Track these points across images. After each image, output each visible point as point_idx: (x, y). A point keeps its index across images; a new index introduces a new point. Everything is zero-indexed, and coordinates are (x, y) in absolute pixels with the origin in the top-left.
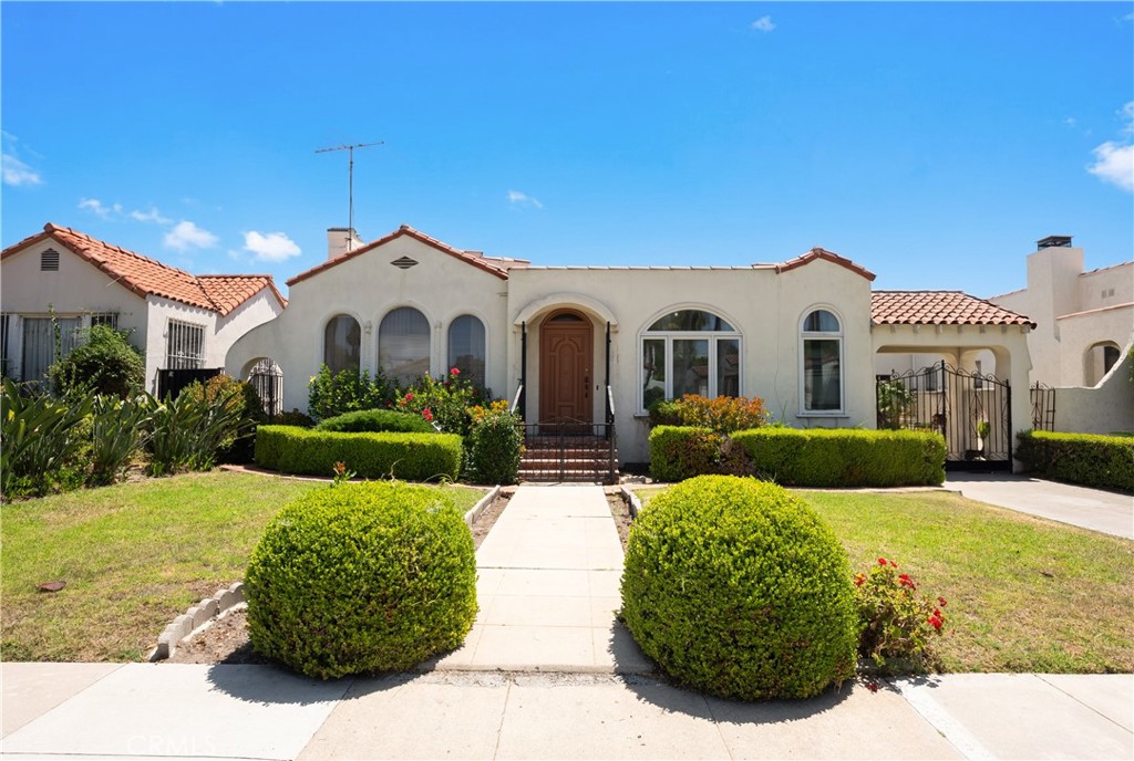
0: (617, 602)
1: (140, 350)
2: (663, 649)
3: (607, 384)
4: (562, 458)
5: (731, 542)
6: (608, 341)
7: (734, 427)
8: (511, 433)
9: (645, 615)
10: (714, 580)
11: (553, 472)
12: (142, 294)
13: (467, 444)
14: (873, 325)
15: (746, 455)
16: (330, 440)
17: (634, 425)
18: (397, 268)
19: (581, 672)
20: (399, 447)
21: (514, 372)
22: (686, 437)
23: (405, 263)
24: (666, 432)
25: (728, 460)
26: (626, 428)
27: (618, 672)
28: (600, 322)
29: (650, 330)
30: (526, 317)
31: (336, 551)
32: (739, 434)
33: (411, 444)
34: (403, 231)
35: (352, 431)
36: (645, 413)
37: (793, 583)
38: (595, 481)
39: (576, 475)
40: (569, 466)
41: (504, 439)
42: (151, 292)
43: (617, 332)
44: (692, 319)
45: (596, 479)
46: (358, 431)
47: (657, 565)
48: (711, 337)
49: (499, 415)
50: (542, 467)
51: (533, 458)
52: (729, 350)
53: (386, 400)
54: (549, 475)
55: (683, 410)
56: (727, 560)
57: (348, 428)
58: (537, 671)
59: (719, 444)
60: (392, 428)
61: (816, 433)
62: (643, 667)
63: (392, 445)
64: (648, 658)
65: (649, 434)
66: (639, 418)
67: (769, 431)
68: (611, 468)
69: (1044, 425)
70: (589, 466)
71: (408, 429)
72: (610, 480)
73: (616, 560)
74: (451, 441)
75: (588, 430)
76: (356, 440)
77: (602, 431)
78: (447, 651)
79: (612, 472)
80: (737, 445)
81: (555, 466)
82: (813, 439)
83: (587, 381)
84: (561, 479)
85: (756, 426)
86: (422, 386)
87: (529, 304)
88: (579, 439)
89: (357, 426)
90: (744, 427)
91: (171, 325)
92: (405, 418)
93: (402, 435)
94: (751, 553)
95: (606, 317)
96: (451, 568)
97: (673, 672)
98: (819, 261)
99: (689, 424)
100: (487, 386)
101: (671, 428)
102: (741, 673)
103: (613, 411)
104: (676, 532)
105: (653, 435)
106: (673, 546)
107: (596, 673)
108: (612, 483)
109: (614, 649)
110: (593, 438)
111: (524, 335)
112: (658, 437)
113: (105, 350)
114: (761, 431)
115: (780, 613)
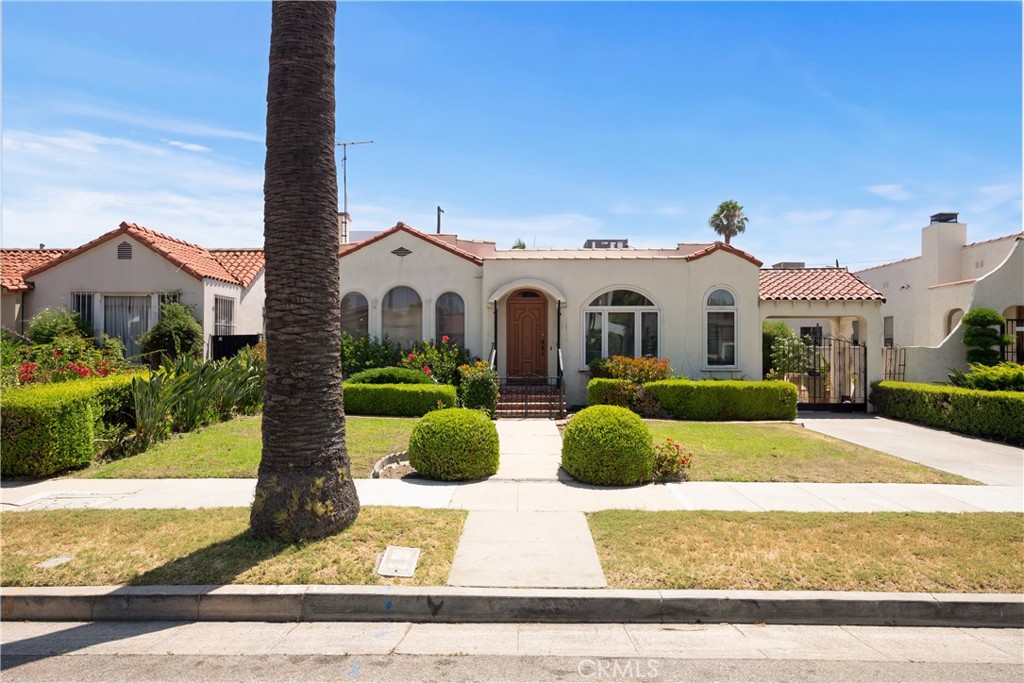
0: (559, 460)
1: (200, 322)
2: (577, 470)
3: (559, 347)
4: (526, 402)
5: (602, 428)
6: (559, 314)
7: (647, 380)
8: (491, 384)
9: (570, 459)
10: (594, 442)
11: (520, 411)
12: (200, 278)
13: (459, 392)
14: (760, 300)
15: (654, 399)
16: (364, 390)
17: (579, 377)
18: (395, 256)
19: (545, 480)
20: (414, 394)
21: (488, 339)
22: (612, 387)
23: (402, 252)
24: (599, 383)
25: (642, 402)
26: (572, 379)
27: (559, 480)
28: (553, 299)
29: (591, 305)
30: (496, 297)
31: (452, 433)
32: (650, 384)
33: (423, 392)
34: (400, 227)
35: (378, 383)
36: (586, 368)
37: (623, 442)
38: (550, 418)
39: (536, 413)
40: (531, 407)
41: (486, 388)
42: (206, 276)
43: (565, 307)
44: (621, 297)
45: (550, 416)
46: (383, 383)
47: (574, 439)
48: (638, 311)
49: (483, 371)
50: (512, 408)
51: (506, 401)
52: (651, 320)
53: (394, 360)
54: (517, 413)
55: (613, 367)
56: (600, 435)
57: (374, 380)
58: (528, 480)
59: (635, 391)
60: (406, 381)
61: (701, 383)
62: (570, 479)
63: (410, 392)
64: (572, 476)
65: (587, 384)
66: (583, 372)
67: (670, 382)
68: (560, 408)
69: (897, 376)
70: (545, 407)
71: (417, 382)
72: (560, 416)
73: (559, 444)
74: (449, 389)
75: (545, 381)
76: (385, 390)
77: (554, 382)
78: (492, 475)
79: (561, 411)
80: (648, 391)
81: (521, 407)
82: (699, 388)
83: (544, 343)
84: (526, 416)
85: (664, 378)
86: (421, 348)
87: (500, 285)
88: (538, 388)
89: (380, 380)
90: (654, 380)
91: (216, 300)
92: (414, 373)
93: (415, 385)
94: (609, 432)
95: (559, 297)
96: (492, 442)
97: (580, 478)
98: (719, 251)
99: (617, 377)
100: (466, 348)
101: (603, 380)
102: (603, 475)
103: (562, 368)
104: (581, 426)
105: (590, 385)
106: (581, 430)
107: (551, 481)
108: (562, 419)
109: (558, 474)
110: (548, 387)
111: (496, 310)
112: (593, 386)
113: (182, 323)
114: (665, 382)
115: (618, 453)
